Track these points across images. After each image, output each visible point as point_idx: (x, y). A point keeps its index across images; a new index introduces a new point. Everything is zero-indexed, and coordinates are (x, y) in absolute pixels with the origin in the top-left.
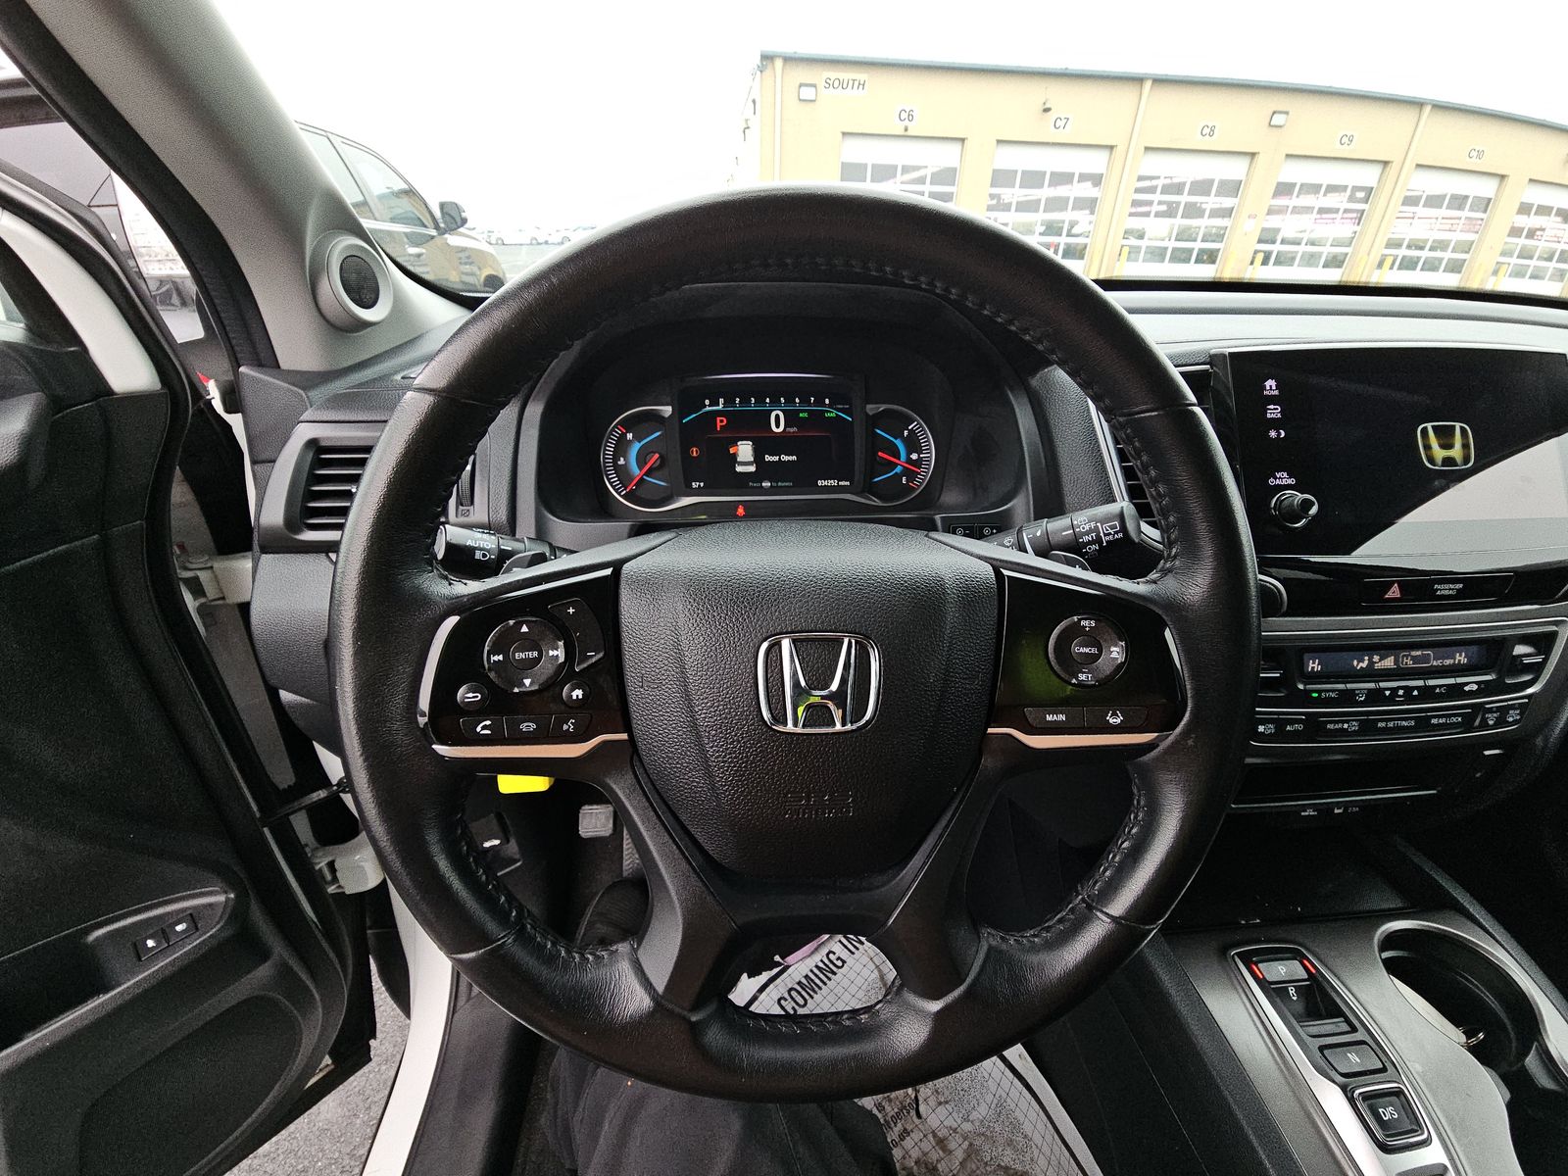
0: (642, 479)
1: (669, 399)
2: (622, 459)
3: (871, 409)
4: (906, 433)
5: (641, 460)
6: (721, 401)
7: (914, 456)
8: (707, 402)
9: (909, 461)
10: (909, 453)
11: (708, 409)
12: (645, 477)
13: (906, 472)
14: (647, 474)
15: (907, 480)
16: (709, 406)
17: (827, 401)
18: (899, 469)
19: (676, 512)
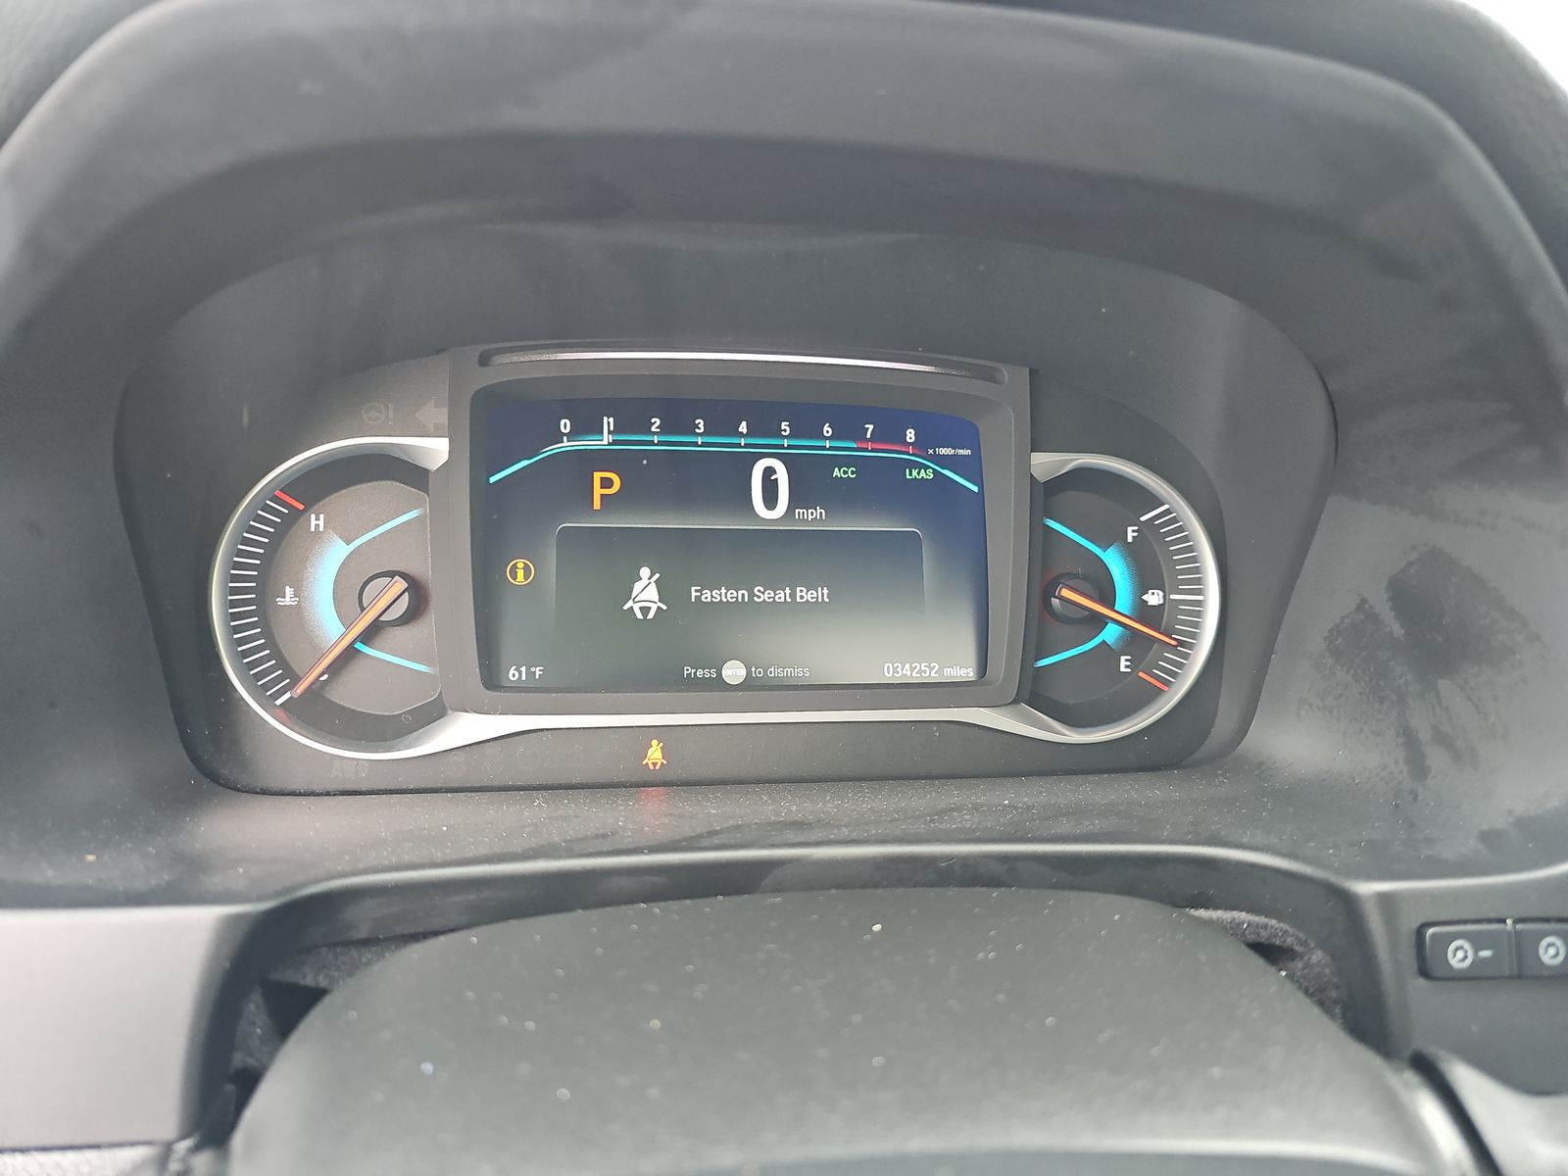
0: (350, 654)
1: (442, 416)
2: (289, 591)
3: (1046, 463)
4: (1131, 534)
5: (351, 592)
6: (608, 422)
7: (1154, 598)
8: (565, 425)
9: (1144, 613)
10: (1143, 584)
11: (566, 445)
12: (359, 646)
13: (1134, 642)
14: (370, 635)
15: (1134, 664)
16: (571, 436)
17: (911, 436)
18: (1110, 634)
19: (452, 758)
